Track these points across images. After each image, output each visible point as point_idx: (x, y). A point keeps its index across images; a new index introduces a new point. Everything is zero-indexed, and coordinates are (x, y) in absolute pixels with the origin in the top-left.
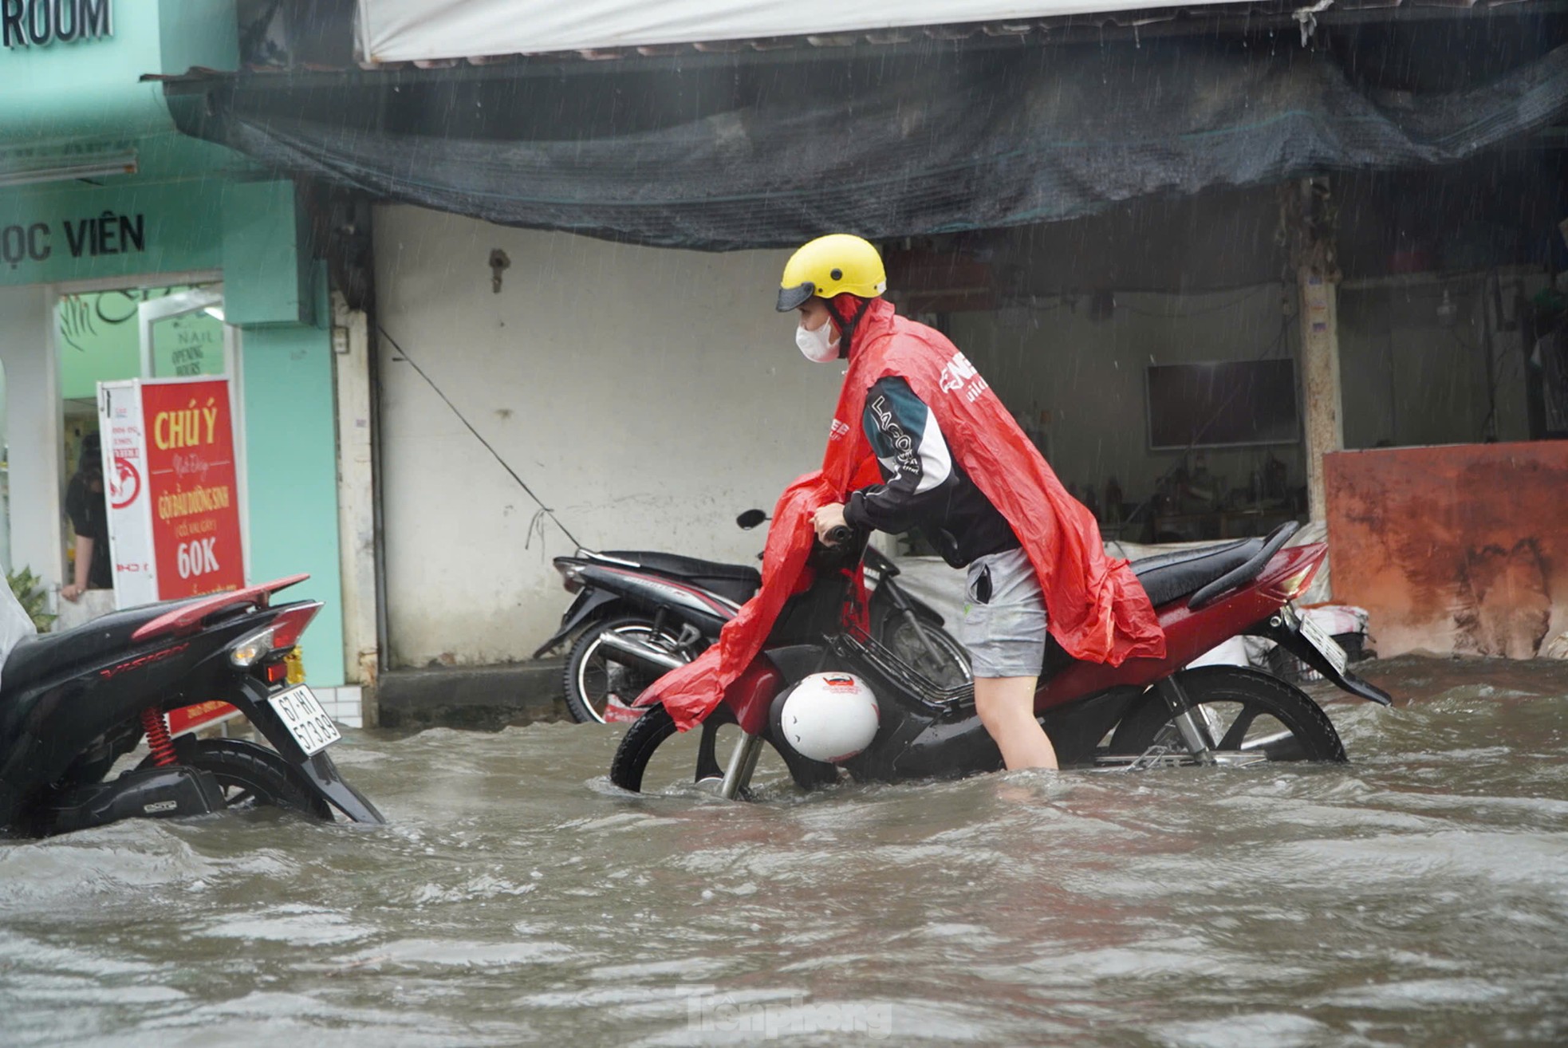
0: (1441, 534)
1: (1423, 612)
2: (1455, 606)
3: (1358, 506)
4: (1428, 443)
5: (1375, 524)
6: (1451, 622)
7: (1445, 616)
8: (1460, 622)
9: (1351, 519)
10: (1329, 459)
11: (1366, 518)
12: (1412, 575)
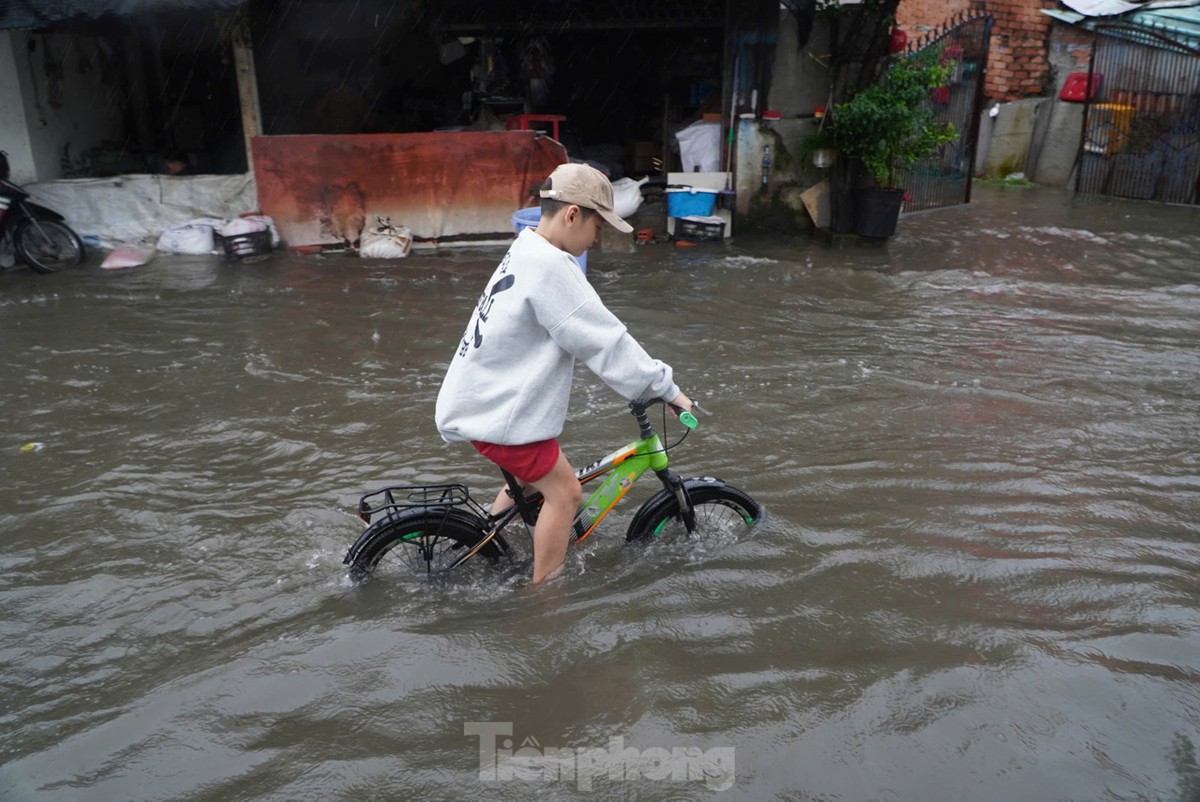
0: (313, 179)
1: (304, 216)
2: (320, 214)
3: (269, 164)
4: (302, 133)
5: (278, 172)
6: (318, 222)
7: (315, 218)
8: (323, 221)
9: (266, 170)
10: (254, 140)
11: (275, 171)
12: (298, 198)
